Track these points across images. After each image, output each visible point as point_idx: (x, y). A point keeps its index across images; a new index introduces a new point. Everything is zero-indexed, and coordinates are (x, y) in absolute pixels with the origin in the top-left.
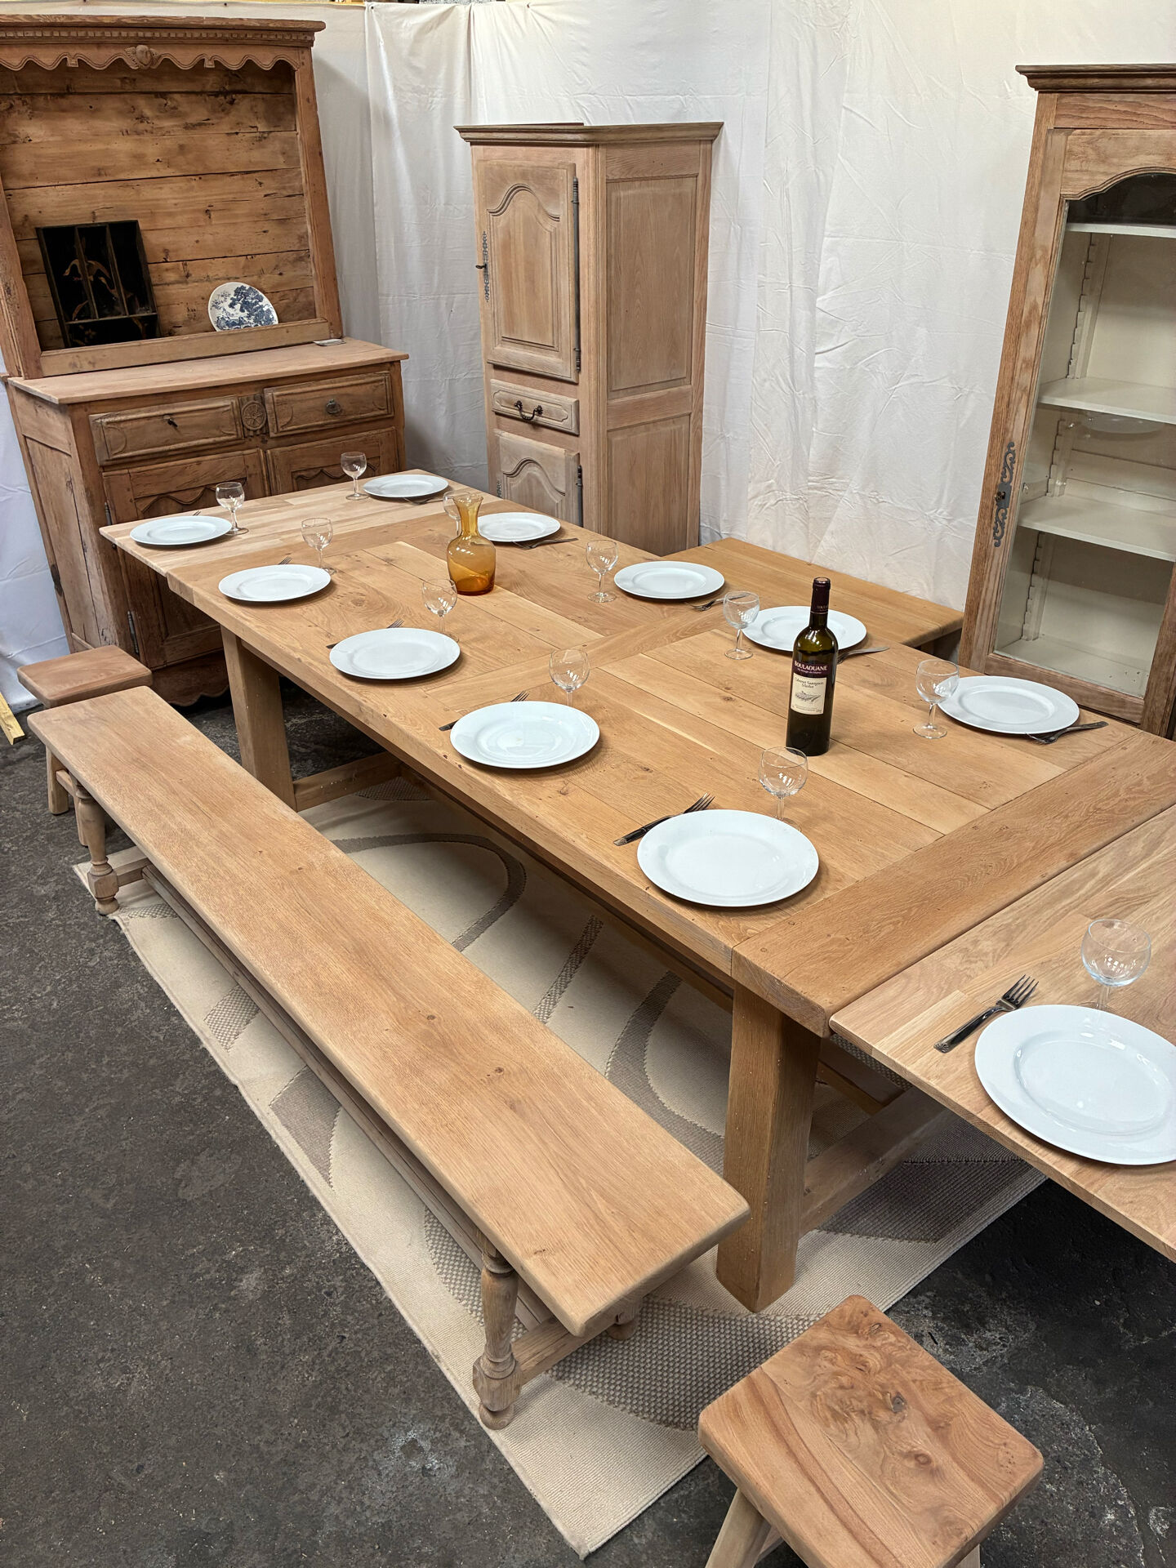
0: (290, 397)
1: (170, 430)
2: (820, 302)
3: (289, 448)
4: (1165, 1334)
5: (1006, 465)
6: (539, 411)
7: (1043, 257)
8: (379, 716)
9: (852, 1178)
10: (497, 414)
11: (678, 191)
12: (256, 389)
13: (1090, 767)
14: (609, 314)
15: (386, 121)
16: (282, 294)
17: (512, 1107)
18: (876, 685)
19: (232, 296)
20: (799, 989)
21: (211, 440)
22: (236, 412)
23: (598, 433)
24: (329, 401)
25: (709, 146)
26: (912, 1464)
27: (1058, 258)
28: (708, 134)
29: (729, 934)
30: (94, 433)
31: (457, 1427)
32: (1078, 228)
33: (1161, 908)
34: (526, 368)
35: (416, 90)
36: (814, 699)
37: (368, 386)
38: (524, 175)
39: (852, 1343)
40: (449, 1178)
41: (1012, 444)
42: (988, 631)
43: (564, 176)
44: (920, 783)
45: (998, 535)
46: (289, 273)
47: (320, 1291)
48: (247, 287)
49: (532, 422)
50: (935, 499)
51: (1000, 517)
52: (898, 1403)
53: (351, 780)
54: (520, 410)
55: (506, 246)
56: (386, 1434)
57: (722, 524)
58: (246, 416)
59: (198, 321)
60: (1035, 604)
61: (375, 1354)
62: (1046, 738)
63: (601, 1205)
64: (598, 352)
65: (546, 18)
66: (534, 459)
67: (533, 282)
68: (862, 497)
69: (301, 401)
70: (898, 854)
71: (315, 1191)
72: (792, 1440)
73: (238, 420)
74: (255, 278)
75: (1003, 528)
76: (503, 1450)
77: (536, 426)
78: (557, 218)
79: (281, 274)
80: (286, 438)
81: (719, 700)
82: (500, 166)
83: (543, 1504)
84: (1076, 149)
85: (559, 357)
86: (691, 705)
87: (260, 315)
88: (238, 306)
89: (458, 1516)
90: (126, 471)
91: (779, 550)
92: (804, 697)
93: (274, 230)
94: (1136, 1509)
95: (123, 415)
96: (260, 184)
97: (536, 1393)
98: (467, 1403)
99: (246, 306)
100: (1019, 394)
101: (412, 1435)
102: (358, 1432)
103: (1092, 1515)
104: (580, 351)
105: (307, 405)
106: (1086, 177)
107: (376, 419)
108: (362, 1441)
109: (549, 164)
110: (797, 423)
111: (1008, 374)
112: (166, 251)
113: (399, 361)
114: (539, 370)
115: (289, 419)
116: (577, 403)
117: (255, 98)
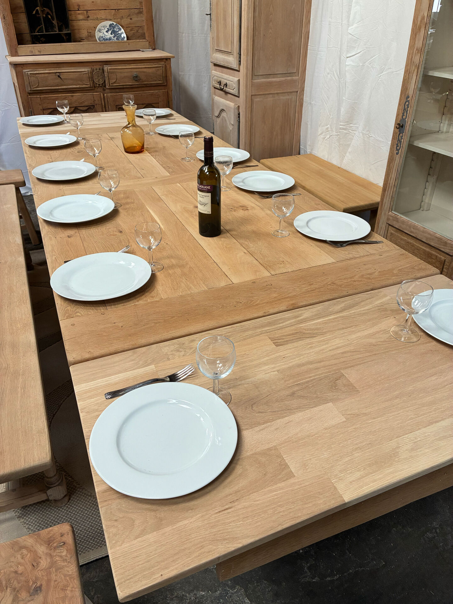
0: (116, 70)
1: (59, 80)
2: (350, 30)
3: (115, 94)
4: (329, 579)
5: (405, 109)
6: (226, 85)
10: (215, 88)
12: (100, 65)
14: (254, 36)
16: (131, 28)
19: (108, 27)
21: (78, 86)
22: (90, 75)
23: (247, 96)
24: (135, 74)
29: (65, 314)
30: (25, 78)
33: (319, 342)
34: (222, 64)
37: (154, 69)
39: (42, 550)
41: (408, 97)
42: (390, 200)
44: (248, 256)
45: (398, 148)
46: (135, 19)
48: (115, 24)
49: (224, 90)
51: (400, 138)
54: (220, 84)
55: (217, 4)
57: (308, 147)
58: (95, 77)
59: (91, 37)
60: (428, 191)
64: (248, 55)
66: (225, 109)
67: (225, 20)
68: (363, 134)
69: (121, 73)
73: (91, 78)
74: (119, 20)
75: (401, 144)
77: (226, 93)
79: (131, 19)
80: (113, 89)
85: (233, 57)
87: (118, 36)
88: (110, 32)
90: (39, 96)
91: (329, 161)
92: (201, 203)
95: (38, 71)
99: (113, 32)
100: (414, 67)
104: (240, 54)
105: (124, 75)
107: (157, 86)
110: (340, 95)
111: (410, 57)
112: (79, 6)
113: (170, 59)
114: (226, 65)
115: (114, 81)
116: (239, 80)
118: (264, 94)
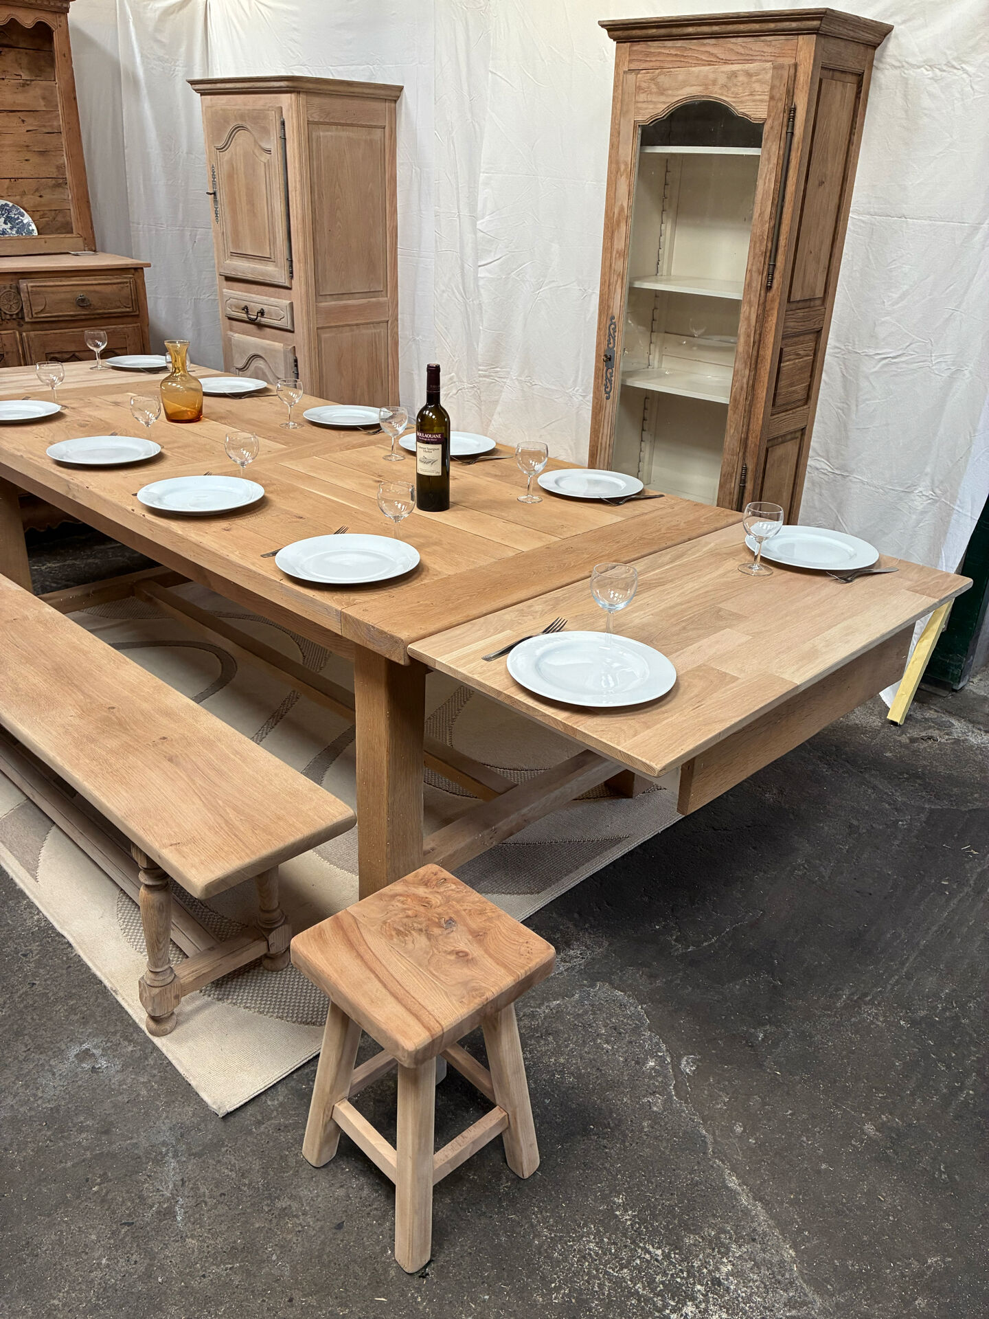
0: (43, 289)
2: (480, 224)
3: (43, 332)
4: (705, 944)
5: (610, 334)
6: (262, 313)
7: (626, 169)
8: (83, 488)
9: (468, 840)
10: (230, 319)
11: (368, 137)
12: (12, 280)
13: (646, 517)
14: (314, 231)
15: (135, 82)
16: (42, 213)
17: (170, 760)
18: (496, 476)
20: (386, 629)
23: (310, 331)
24: (79, 295)
25: (393, 105)
26: (453, 957)
27: (636, 169)
28: (392, 95)
29: (340, 603)
31: (126, 1039)
32: (650, 150)
33: (672, 588)
34: (250, 277)
35: (160, 59)
36: (433, 462)
37: (114, 286)
38: (242, 117)
39: (421, 891)
40: (108, 805)
41: (613, 318)
43: (273, 116)
44: (513, 525)
45: (608, 390)
46: (48, 196)
47: (17, 953)
48: (11, 204)
49: (256, 322)
50: (572, 380)
51: (609, 376)
52: (450, 922)
54: (247, 312)
55: (231, 176)
56: (63, 1047)
58: (4, 302)
60: (646, 455)
61: (61, 994)
62: (615, 501)
63: (232, 815)
64: (306, 262)
65: (266, 6)
66: (260, 354)
67: (253, 205)
68: (520, 382)
69: (53, 293)
70: (483, 561)
71: (21, 885)
72: (362, 949)
74: (18, 197)
75: (611, 384)
76: (164, 1050)
77: (261, 326)
78: (269, 151)
79: (41, 196)
80: (38, 324)
81: (371, 482)
82: (223, 110)
83: (193, 1083)
84: (644, 85)
85: (276, 266)
86: (349, 484)
87: (22, 227)
88: (2, 220)
89: (120, 1098)
92: (425, 462)
93: (35, 159)
94: (672, 1057)
96: (23, 121)
97: (198, 1010)
98: (137, 1021)
99: (9, 219)
100: (615, 278)
101: (85, 1046)
102: (38, 1047)
103: (637, 1063)
104: (292, 261)
105: (60, 296)
106: (651, 106)
107: (122, 316)
108: (41, 1053)
109: (262, 108)
110: (469, 325)
111: (608, 264)
113: (142, 268)
114: (260, 278)
115: (42, 308)
116: (291, 304)
117: (19, 52)
118: (336, 327)
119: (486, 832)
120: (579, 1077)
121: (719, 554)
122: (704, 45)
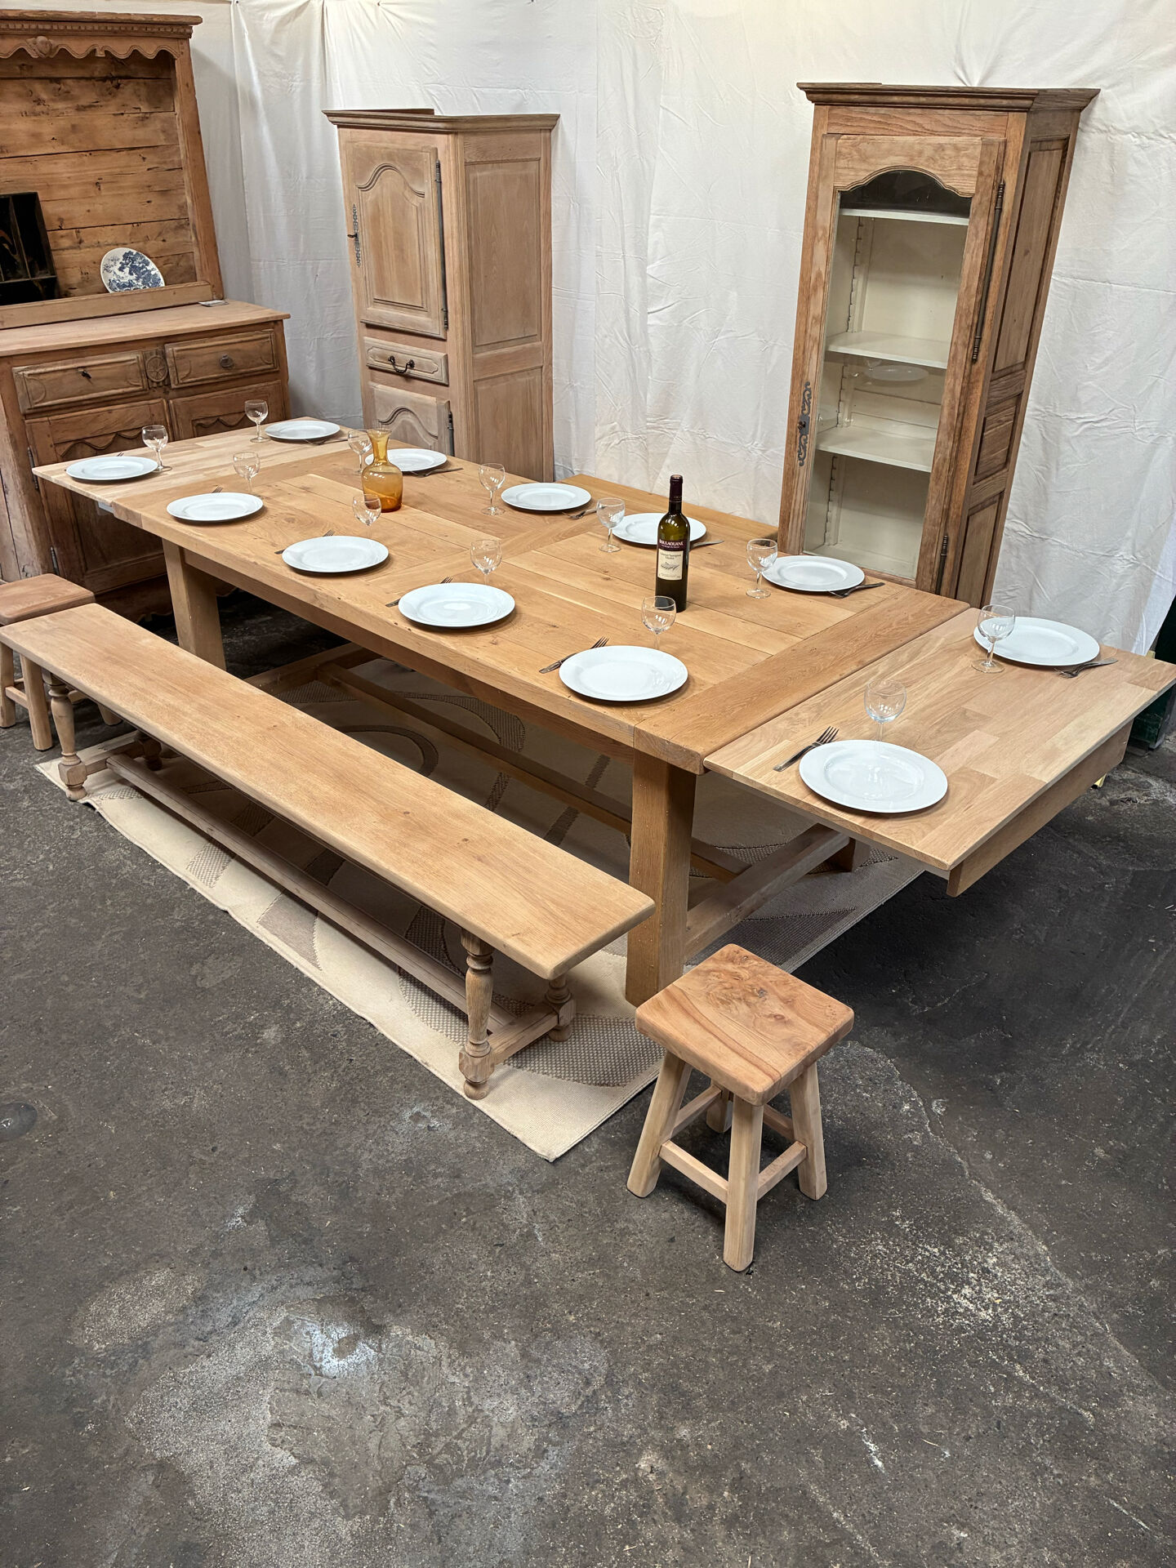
0: (189, 352)
1: (85, 380)
2: (650, 270)
3: (188, 399)
4: (939, 1004)
5: (804, 400)
6: (411, 365)
7: (824, 235)
8: (333, 599)
9: (719, 919)
10: (371, 368)
11: (523, 172)
12: (157, 345)
13: (873, 610)
14: (471, 279)
15: (252, 103)
16: (165, 259)
17: (479, 860)
18: (716, 566)
19: (121, 260)
20: (682, 744)
21: (120, 391)
22: (141, 366)
23: (466, 384)
24: (223, 356)
25: (548, 134)
26: (773, 1020)
27: (834, 236)
28: (547, 124)
29: (630, 719)
30: (17, 383)
31: (448, 1103)
32: (849, 213)
33: (918, 689)
34: (397, 326)
35: (277, 75)
36: (674, 568)
37: (255, 343)
38: (390, 156)
39: (730, 967)
41: (808, 383)
42: (798, 535)
43: (427, 157)
44: (753, 625)
45: (802, 456)
46: (171, 240)
47: (327, 1034)
48: (135, 252)
49: (405, 375)
50: (751, 433)
51: (803, 442)
52: (762, 992)
53: (276, 682)
54: (394, 364)
55: (376, 218)
56: (397, 1111)
57: (574, 463)
58: (150, 369)
59: (92, 285)
60: (833, 515)
61: (378, 1067)
62: (842, 594)
63: (552, 907)
64: (463, 313)
65: (394, 14)
66: (409, 408)
67: (402, 250)
68: (692, 434)
69: (198, 356)
70: (740, 668)
71: (307, 974)
72: (697, 1016)
73: (144, 373)
74: (141, 244)
75: (805, 451)
76: (485, 1111)
77: (408, 378)
78: (422, 195)
79: (164, 241)
80: (186, 390)
81: (600, 580)
82: (368, 147)
83: (519, 1136)
84: (844, 150)
85: (429, 316)
86: (580, 584)
87: (147, 277)
88: (127, 270)
89: (459, 1150)
90: (46, 419)
91: (624, 483)
92: (667, 567)
93: (156, 200)
94: (924, 1101)
95: (43, 367)
96: (144, 159)
97: (504, 1077)
98: (454, 1088)
99: (133, 270)
100: (811, 343)
101: (415, 1110)
102: (376, 1111)
103: (894, 1107)
104: (447, 311)
105: (203, 360)
106: (852, 173)
107: (264, 373)
108: (380, 1116)
109: (413, 148)
110: (634, 372)
111: (802, 328)
112: (61, 220)
113: (282, 321)
114: (410, 328)
115: (186, 373)
116: (446, 357)
117: (138, 84)
118: (492, 378)
119: (733, 911)
120: (846, 1120)
121: (951, 650)
122: (909, 114)
